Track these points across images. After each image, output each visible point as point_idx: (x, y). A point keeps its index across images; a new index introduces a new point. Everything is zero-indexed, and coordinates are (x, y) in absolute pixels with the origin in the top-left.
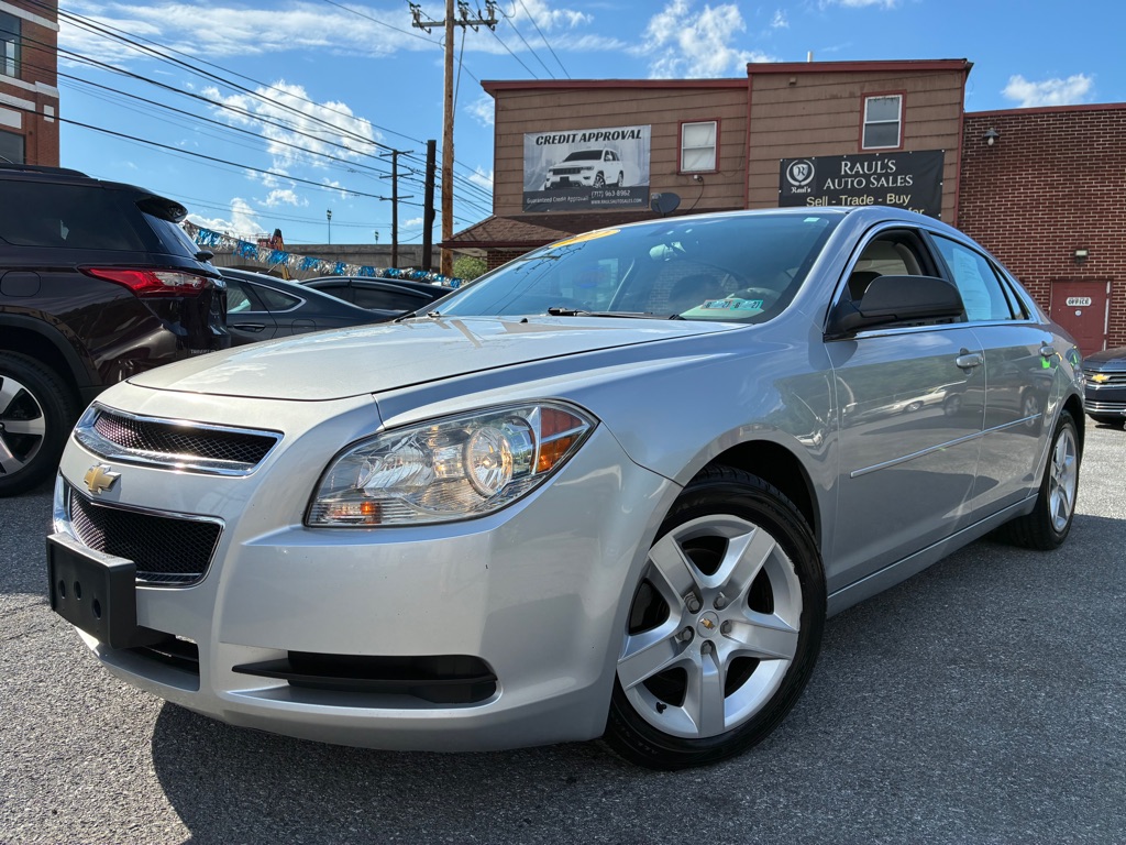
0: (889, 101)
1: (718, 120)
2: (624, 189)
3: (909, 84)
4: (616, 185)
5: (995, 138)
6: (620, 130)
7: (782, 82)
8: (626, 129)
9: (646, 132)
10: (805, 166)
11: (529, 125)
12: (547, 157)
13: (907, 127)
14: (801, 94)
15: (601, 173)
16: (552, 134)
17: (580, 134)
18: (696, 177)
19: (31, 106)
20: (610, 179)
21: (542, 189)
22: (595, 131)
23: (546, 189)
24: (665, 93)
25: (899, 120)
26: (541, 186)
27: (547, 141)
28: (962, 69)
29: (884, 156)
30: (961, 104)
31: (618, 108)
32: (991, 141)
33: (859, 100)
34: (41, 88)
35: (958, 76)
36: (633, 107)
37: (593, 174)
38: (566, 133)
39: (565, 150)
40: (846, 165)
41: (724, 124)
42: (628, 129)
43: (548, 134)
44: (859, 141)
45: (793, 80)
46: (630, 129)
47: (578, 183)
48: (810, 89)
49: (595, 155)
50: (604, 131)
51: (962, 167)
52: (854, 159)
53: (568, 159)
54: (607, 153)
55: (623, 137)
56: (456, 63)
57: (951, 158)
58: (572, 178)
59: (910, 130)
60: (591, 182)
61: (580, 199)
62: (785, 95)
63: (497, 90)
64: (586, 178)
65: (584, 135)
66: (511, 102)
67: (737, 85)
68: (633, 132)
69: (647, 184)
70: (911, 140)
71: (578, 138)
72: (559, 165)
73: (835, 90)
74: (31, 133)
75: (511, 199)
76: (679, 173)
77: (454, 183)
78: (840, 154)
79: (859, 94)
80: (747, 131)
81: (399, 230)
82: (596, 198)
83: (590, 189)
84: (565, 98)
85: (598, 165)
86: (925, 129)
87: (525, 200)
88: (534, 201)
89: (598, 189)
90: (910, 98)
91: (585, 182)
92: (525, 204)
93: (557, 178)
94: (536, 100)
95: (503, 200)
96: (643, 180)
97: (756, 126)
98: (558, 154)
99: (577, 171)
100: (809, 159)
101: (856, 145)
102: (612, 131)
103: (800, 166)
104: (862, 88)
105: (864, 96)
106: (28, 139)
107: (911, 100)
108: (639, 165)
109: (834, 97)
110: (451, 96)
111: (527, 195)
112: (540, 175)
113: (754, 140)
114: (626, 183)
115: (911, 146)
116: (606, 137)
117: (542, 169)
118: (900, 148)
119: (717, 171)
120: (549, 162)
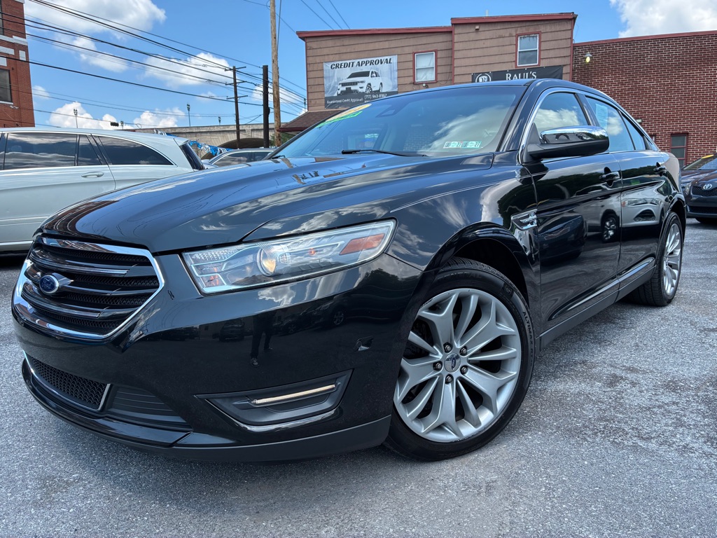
0: (531, 38)
1: (436, 51)
2: (383, 93)
3: (542, 28)
4: (379, 91)
5: (591, 58)
6: (379, 59)
7: (472, 29)
8: (382, 58)
9: (394, 59)
10: (486, 77)
11: (326, 57)
12: (337, 76)
13: (542, 52)
14: (482, 35)
15: (370, 84)
16: (340, 63)
17: (356, 61)
18: (424, 85)
19: (11, 52)
20: (375, 88)
21: (336, 95)
22: (365, 60)
23: (338, 95)
24: (405, 36)
25: (537, 49)
26: (334, 93)
27: (337, 66)
28: (571, 19)
29: (529, 70)
30: (571, 38)
31: (377, 46)
32: (588, 60)
33: (515, 38)
34: (16, 39)
35: (570, 23)
36: (386, 45)
37: (365, 85)
38: (348, 62)
39: (349, 71)
40: (509, 76)
41: (439, 53)
42: (384, 58)
43: (338, 63)
44: (515, 61)
45: (477, 27)
46: (385, 58)
47: (356, 91)
48: (486, 33)
49: (366, 74)
50: (370, 59)
51: (573, 74)
52: (513, 72)
53: (350, 77)
54: (372, 73)
55: (381, 63)
56: (277, 18)
57: (566, 70)
58: (353, 88)
59: (544, 55)
60: (364, 90)
61: (358, 100)
62: (473, 36)
63: (306, 37)
64: (361, 87)
65: (359, 62)
66: (314, 44)
67: (445, 30)
68: (387, 60)
69: (396, 90)
70: (544, 60)
71: (355, 64)
72: (344, 81)
73: (502, 32)
74: (13, 69)
75: (318, 102)
76: (414, 83)
77: (280, 91)
78: (505, 69)
79: (514, 35)
80: (452, 57)
81: (240, 117)
82: (367, 99)
83: (364, 94)
84: (347, 41)
85: (367, 80)
86: (552, 54)
87: (326, 102)
88: (332, 102)
89: (369, 94)
90: (543, 36)
91: (360, 90)
92: (326, 105)
93: (344, 88)
94: (330, 42)
95: (313, 102)
96: (394, 87)
97: (457, 55)
98: (344, 74)
99: (355, 83)
100: (488, 73)
101: (514, 64)
102: (375, 59)
103: (483, 77)
104: (516, 31)
105: (517, 36)
106: (11, 72)
107: (544, 37)
108: (391, 79)
109: (500, 37)
110: (275, 38)
111: (327, 99)
112: (334, 87)
113: (456, 63)
114: (384, 90)
115: (544, 64)
116: (371, 63)
117: (335, 83)
118: (539, 65)
119: (436, 82)
120: (339, 79)
